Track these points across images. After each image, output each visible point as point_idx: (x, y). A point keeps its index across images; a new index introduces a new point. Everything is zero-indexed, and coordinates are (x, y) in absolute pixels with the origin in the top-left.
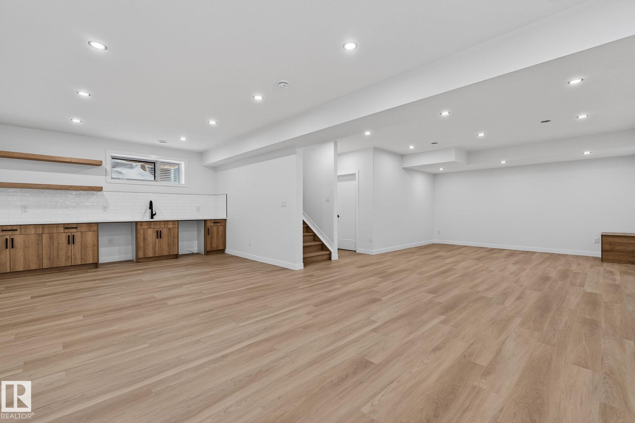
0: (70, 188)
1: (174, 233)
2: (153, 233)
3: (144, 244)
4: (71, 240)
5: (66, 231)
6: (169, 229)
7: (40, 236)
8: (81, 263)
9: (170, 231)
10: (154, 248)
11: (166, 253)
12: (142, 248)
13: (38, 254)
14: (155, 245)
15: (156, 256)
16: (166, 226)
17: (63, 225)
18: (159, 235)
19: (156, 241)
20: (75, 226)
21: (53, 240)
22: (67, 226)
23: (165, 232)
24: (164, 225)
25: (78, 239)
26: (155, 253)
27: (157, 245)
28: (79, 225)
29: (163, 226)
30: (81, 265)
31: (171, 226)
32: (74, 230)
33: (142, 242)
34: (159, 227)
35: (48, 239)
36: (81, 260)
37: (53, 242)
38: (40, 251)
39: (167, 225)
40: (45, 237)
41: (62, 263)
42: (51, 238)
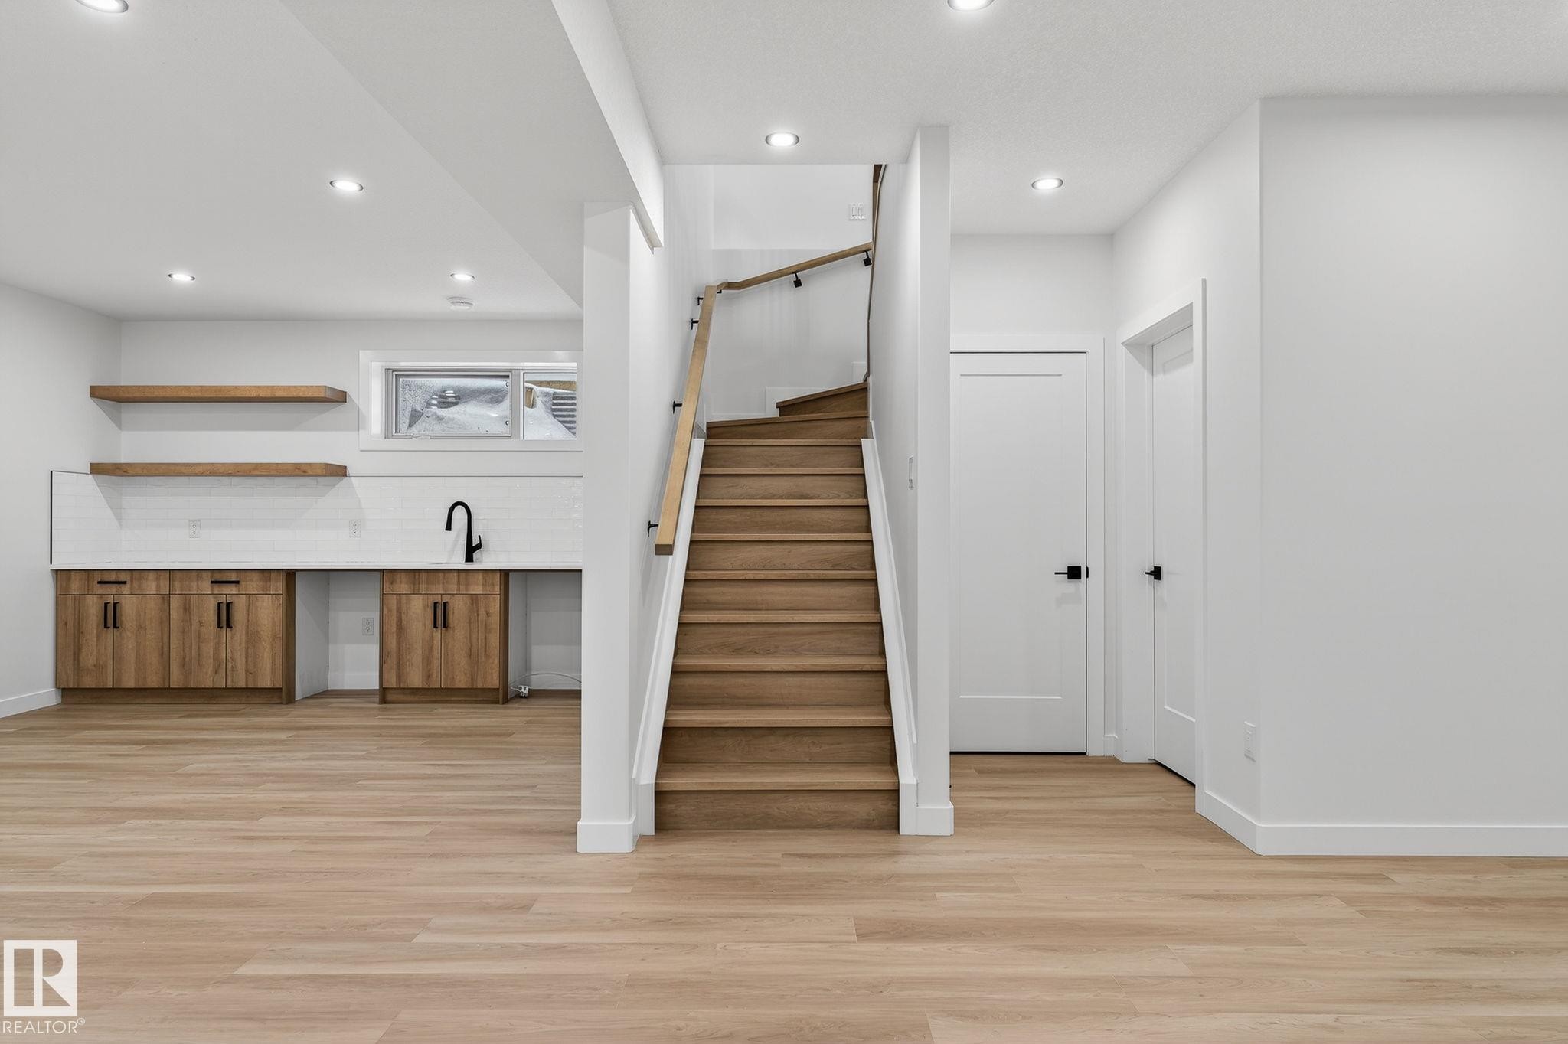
0: (254, 469)
1: (488, 614)
2: (424, 607)
3: (399, 643)
4: (225, 616)
5: (217, 589)
6: (474, 598)
7: (166, 598)
8: (247, 685)
9: (477, 607)
10: (428, 660)
11: (461, 682)
12: (395, 655)
13: (162, 647)
14: (431, 648)
15: (431, 687)
16: (462, 587)
17: (209, 573)
18: (441, 616)
19: (432, 638)
20: (233, 577)
21: (190, 613)
22: (218, 577)
23: (459, 608)
24: (459, 583)
25: (239, 615)
26: (429, 676)
27: (436, 653)
28: (243, 573)
29: (453, 588)
30: (247, 689)
31: (477, 589)
32: (232, 589)
33: (395, 635)
34: (441, 592)
35: (182, 610)
36: (246, 674)
37: (190, 619)
38: (166, 640)
39: (467, 584)
40: (176, 602)
41: (207, 679)
42: (187, 609)
